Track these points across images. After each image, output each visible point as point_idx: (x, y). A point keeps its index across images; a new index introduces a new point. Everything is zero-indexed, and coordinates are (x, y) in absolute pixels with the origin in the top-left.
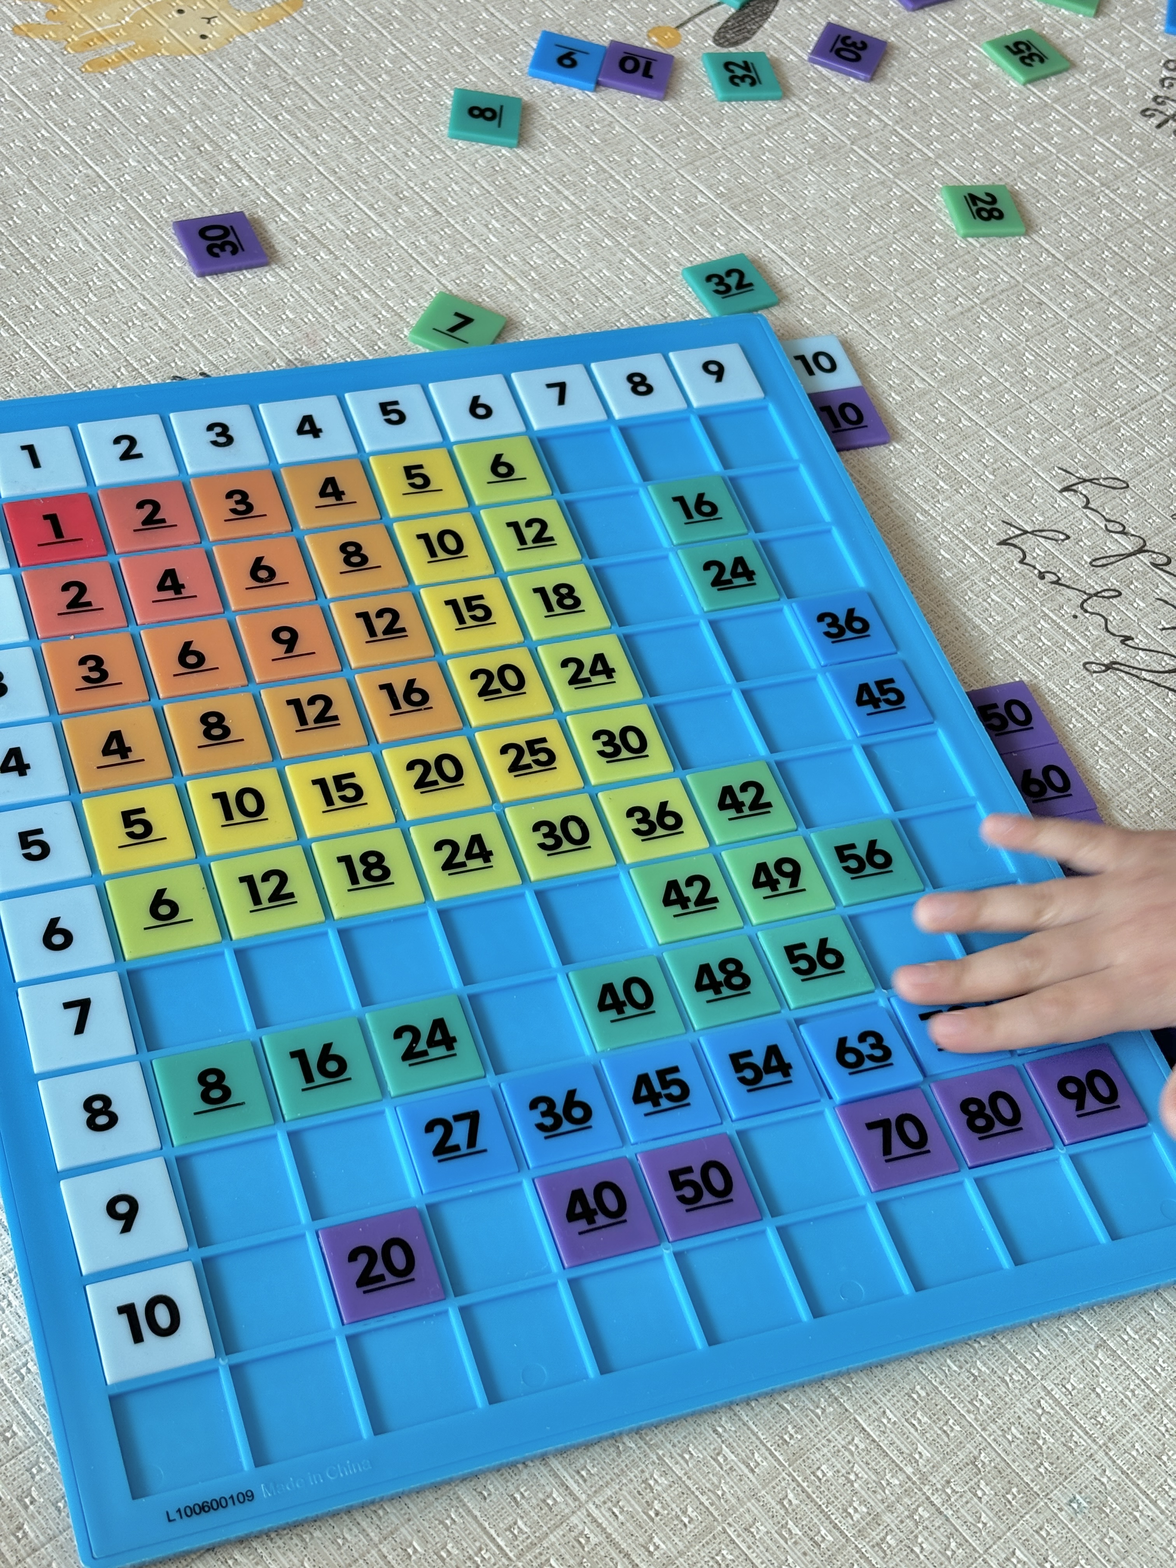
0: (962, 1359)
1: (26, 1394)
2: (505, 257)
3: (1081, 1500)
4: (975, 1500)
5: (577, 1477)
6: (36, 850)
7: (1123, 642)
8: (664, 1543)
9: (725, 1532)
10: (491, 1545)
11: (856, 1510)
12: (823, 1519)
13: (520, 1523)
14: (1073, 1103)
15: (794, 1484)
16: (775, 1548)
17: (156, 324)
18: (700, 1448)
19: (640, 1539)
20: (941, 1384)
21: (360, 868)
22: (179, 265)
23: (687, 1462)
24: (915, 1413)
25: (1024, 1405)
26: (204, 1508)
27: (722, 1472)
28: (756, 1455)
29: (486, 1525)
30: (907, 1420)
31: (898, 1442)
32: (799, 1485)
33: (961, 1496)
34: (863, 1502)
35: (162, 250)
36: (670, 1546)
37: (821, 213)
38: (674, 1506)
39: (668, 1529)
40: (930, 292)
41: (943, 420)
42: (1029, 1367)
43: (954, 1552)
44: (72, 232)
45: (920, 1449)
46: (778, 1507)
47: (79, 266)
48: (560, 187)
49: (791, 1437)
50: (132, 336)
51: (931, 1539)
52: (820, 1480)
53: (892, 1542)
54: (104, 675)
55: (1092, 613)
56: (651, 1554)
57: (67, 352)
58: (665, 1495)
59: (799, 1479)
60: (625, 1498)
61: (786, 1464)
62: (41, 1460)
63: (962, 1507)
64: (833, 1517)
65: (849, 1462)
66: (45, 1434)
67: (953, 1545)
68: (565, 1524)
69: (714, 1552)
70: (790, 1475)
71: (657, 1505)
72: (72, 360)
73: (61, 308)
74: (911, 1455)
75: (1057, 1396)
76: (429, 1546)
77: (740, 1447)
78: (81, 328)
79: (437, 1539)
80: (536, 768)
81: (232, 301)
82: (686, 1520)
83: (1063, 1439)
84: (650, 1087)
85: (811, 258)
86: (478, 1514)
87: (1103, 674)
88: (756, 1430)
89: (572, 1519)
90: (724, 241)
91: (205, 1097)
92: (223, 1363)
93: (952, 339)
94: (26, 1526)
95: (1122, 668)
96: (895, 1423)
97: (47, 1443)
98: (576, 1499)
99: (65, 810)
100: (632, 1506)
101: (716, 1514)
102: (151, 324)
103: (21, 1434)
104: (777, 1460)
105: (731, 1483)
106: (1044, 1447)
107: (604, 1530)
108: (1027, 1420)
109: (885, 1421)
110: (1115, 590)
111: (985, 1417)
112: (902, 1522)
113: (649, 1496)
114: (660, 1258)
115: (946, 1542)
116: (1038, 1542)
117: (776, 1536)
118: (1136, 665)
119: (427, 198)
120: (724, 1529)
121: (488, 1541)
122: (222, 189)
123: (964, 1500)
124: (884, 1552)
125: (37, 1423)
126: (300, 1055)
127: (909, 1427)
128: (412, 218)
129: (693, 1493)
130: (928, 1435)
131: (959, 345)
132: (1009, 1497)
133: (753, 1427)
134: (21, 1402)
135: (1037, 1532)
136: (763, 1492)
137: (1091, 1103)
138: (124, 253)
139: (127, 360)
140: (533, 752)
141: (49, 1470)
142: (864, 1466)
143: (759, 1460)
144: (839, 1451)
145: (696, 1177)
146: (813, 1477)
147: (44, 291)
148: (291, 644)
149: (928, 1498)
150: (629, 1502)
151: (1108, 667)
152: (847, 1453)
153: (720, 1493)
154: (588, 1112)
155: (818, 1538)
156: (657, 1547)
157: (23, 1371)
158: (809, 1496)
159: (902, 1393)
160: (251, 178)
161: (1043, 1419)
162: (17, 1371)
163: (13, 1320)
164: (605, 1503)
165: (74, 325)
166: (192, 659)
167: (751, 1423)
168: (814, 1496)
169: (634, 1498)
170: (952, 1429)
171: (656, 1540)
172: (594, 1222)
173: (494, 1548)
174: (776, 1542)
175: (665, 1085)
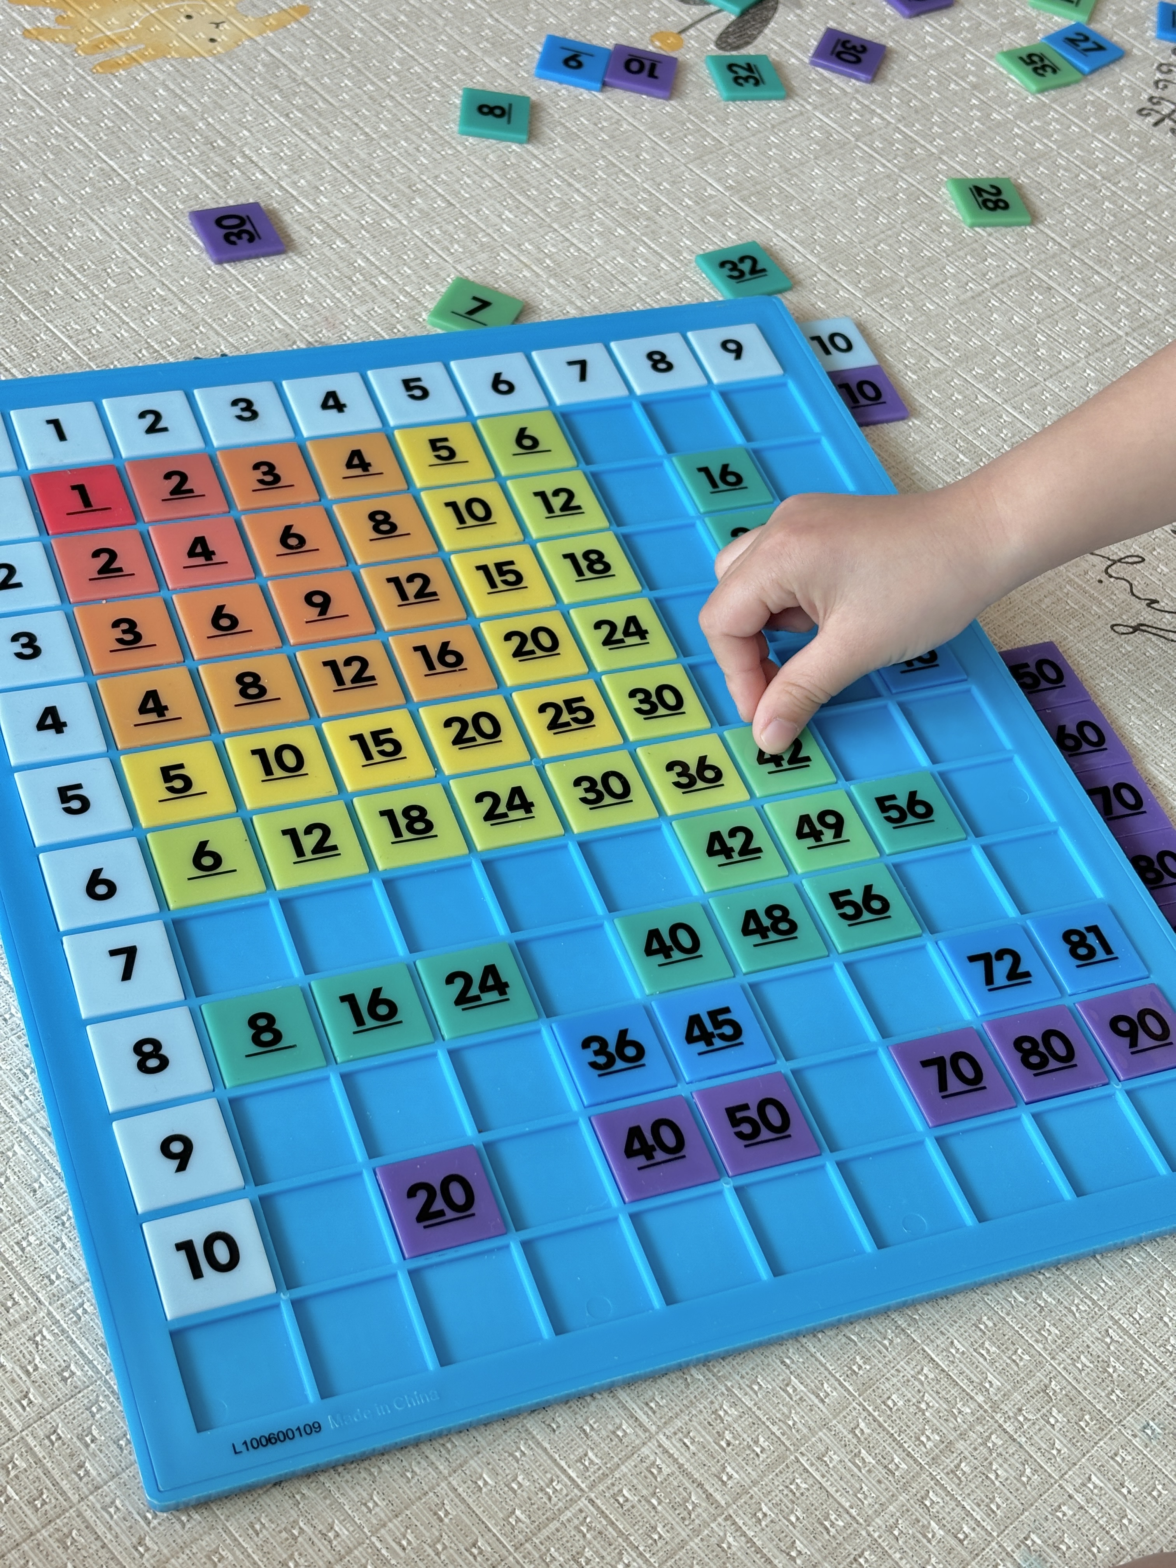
0: (1027, 1290)
1: (83, 1334)
2: (519, 245)
3: (1155, 1427)
4: (1048, 1427)
5: (646, 1409)
6: (76, 805)
7: (1149, 605)
8: (737, 1472)
9: (798, 1461)
10: (563, 1477)
11: (928, 1438)
12: (896, 1447)
13: (590, 1454)
14: (1126, 1041)
15: (865, 1414)
16: (849, 1476)
17: (176, 308)
18: (769, 1379)
19: (713, 1469)
20: (1008, 1314)
21: (402, 822)
22: (196, 253)
23: (756, 1393)
24: (983, 1343)
25: (1092, 1334)
26: (270, 1440)
27: (792, 1403)
28: (826, 1385)
29: (556, 1456)
30: (975, 1350)
31: (968, 1372)
32: (870, 1414)
33: (1034, 1424)
34: (935, 1430)
35: (179, 239)
36: (743, 1475)
37: (829, 204)
38: (745, 1436)
39: (740, 1459)
40: (941, 278)
41: (960, 397)
42: (1095, 1298)
43: (1029, 1478)
44: (89, 222)
45: (990, 1378)
46: (850, 1436)
47: (97, 254)
48: (571, 180)
49: (860, 1367)
50: (152, 320)
51: (1005, 1466)
52: (891, 1409)
53: (967, 1469)
54: (138, 637)
55: (1117, 578)
56: (724, 1483)
57: (87, 335)
58: (735, 1426)
59: (870, 1409)
60: (695, 1428)
61: (856, 1394)
62: (101, 1398)
63: (1036, 1434)
64: (906, 1445)
65: (919, 1391)
66: (104, 1373)
67: (1028, 1471)
68: (636, 1456)
69: (788, 1481)
70: (860, 1404)
71: (728, 1436)
72: (93, 342)
73: (81, 293)
74: (981, 1384)
75: (1125, 1326)
76: (500, 1478)
77: (809, 1378)
78: (101, 313)
79: (507, 1471)
80: (575, 725)
81: (251, 287)
82: (758, 1450)
83: (1133, 1367)
84: (702, 1027)
85: (821, 247)
86: (548, 1446)
87: (1131, 636)
88: (824, 1361)
89: (643, 1450)
90: (735, 230)
91: (256, 1040)
92: (285, 1298)
93: (964, 321)
94: (87, 1464)
95: (1150, 629)
96: (963, 1353)
97: (106, 1381)
98: (646, 1430)
99: (104, 765)
100: (703, 1437)
101: (788, 1443)
102: (171, 308)
103: (79, 1373)
104: (847, 1390)
105: (802, 1413)
106: (1115, 1375)
107: (676, 1460)
108: (1097, 1348)
109: (953, 1351)
110: (1138, 556)
111: (1054, 1347)
112: (975, 1449)
113: (719, 1427)
114: (720, 1193)
115: (1021, 1468)
116: (1112, 1466)
117: (850, 1464)
118: (1163, 627)
119: (440, 191)
120: (796, 1458)
121: (559, 1473)
122: (237, 182)
123: (1037, 1427)
124: (959, 1478)
125: (95, 1363)
126: (350, 999)
127: (978, 1356)
128: (426, 209)
129: (764, 1423)
130: (997, 1364)
131: (973, 328)
132: (1082, 1424)
133: (822, 1358)
134: (78, 1342)
135: (1112, 1458)
136: (834, 1422)
137: (1144, 1041)
138: (142, 242)
139: (147, 343)
140: (571, 711)
141: (109, 1408)
142: (935, 1395)
143: (829, 1390)
144: (908, 1381)
145: (753, 1113)
146: (883, 1407)
147: (63, 277)
148: (324, 607)
149: (1000, 1426)
150: (699, 1432)
151: (1136, 629)
152: (916, 1383)
153: (791, 1423)
154: (641, 1051)
155: (892, 1467)
156: (730, 1477)
157: (80, 1311)
158: (880, 1425)
159: (969, 1324)
160: (265, 172)
161: (1112, 1348)
162: (74, 1311)
163: (67, 1261)
164: (675, 1434)
165: (93, 309)
166: (225, 622)
167: (818, 1354)
168: (886, 1425)
169: (705, 1428)
170: (1021, 1359)
171: (729, 1469)
172: (652, 1157)
173: (566, 1480)
174: (850, 1470)
175: (717, 1025)
